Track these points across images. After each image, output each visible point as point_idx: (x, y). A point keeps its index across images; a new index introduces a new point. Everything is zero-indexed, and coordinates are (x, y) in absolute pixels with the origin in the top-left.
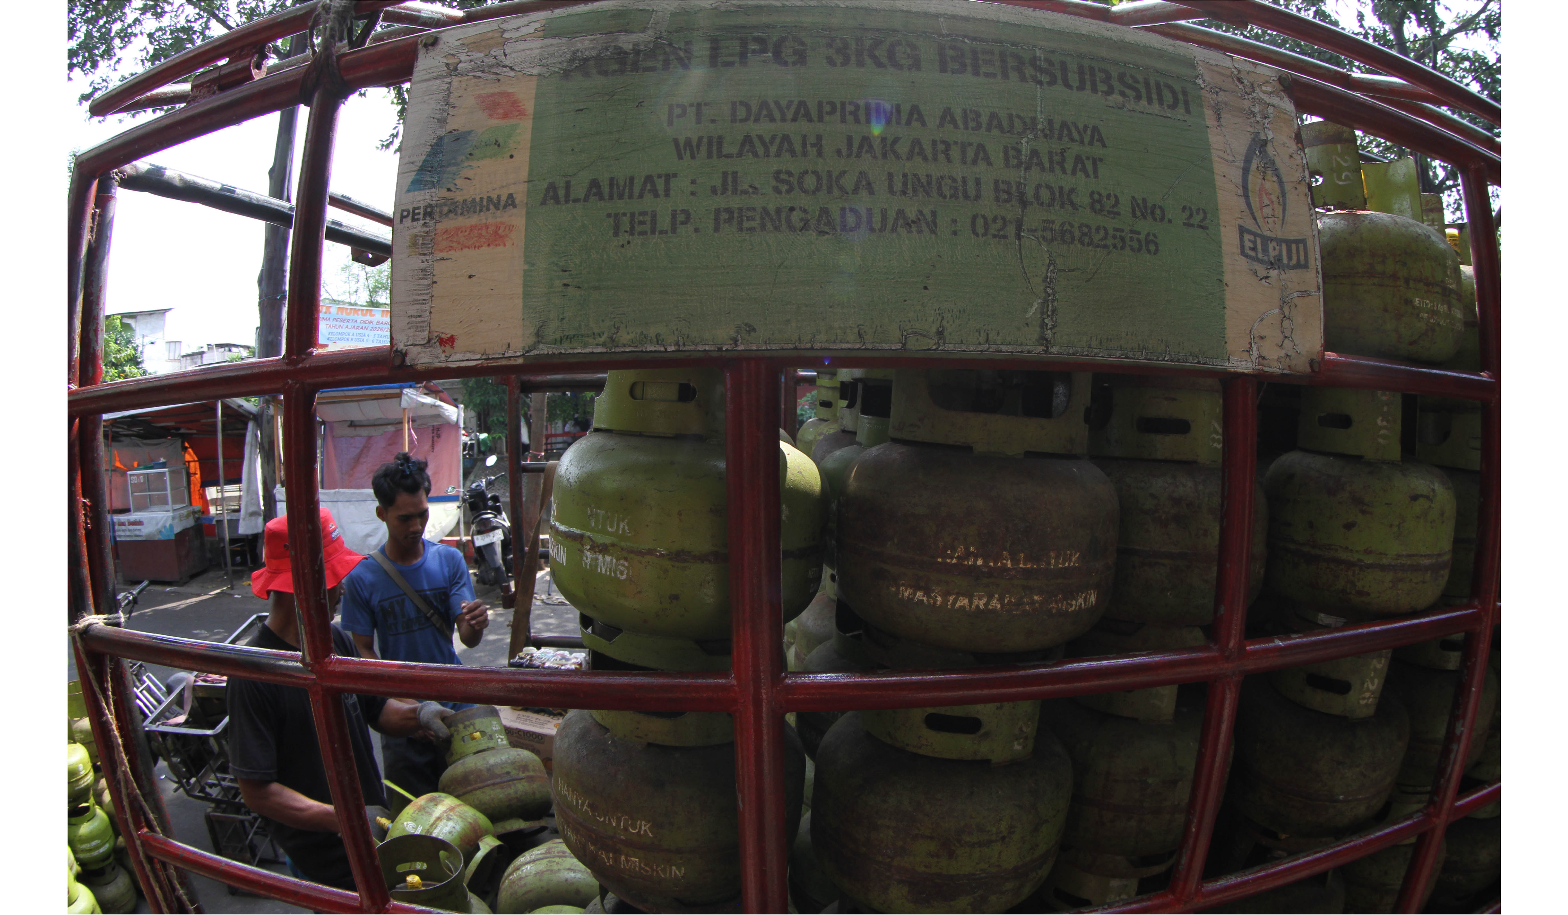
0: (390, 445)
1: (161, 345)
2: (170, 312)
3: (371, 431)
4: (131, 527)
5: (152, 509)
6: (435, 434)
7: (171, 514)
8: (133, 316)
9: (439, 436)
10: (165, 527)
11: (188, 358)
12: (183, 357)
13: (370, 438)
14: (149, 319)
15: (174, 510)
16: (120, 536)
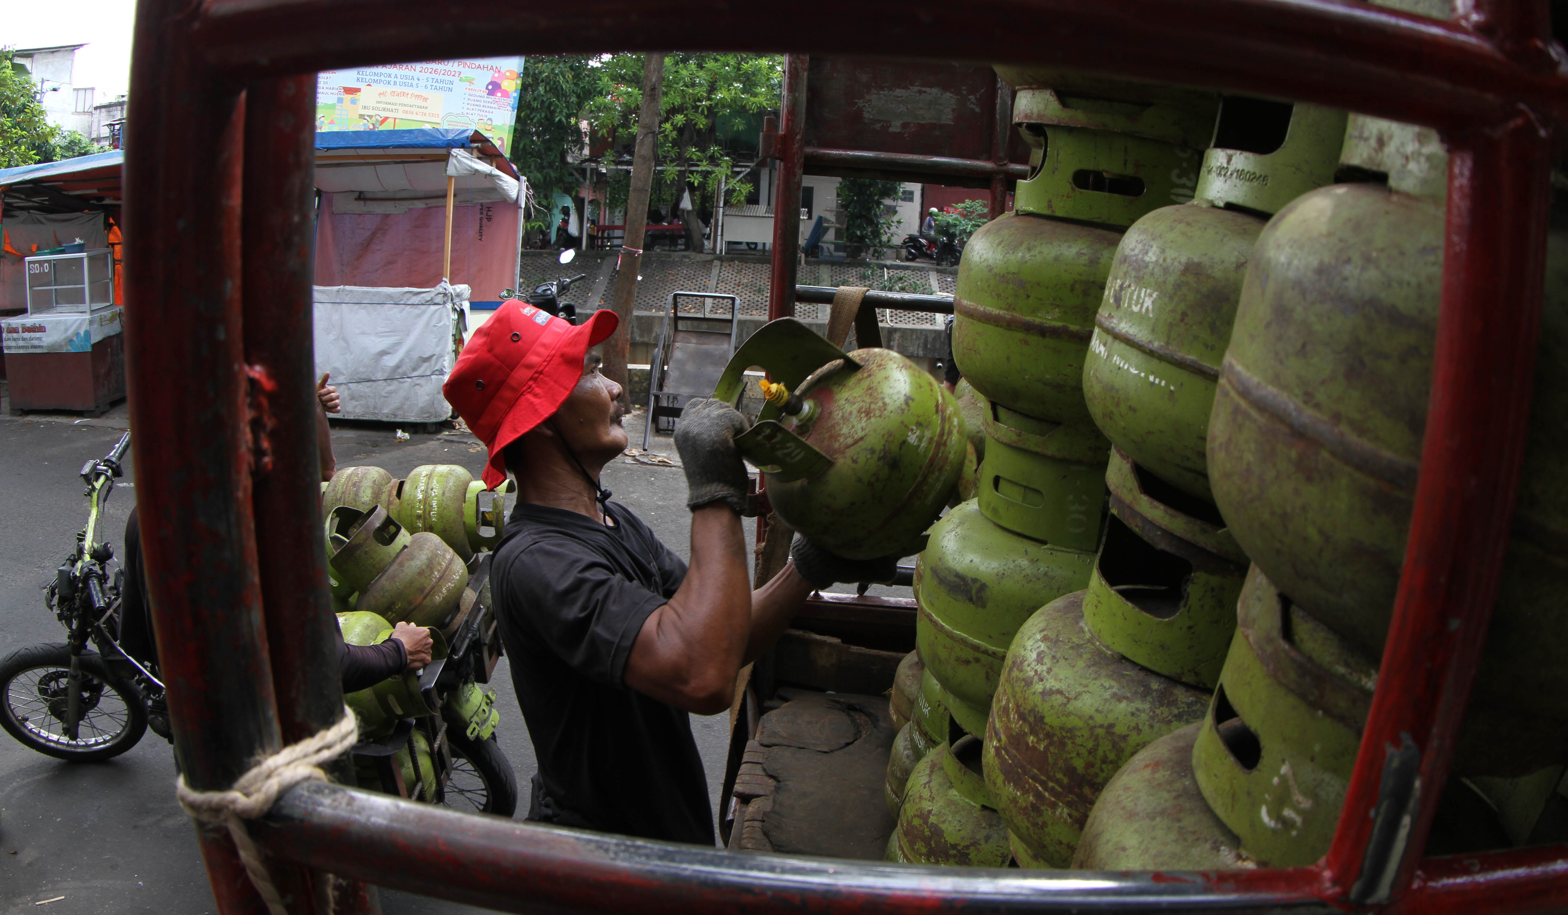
0: (416, 227)
1: (66, 92)
2: (81, 49)
3: (389, 208)
4: (27, 335)
5: (59, 309)
6: (484, 216)
7: (87, 316)
8: (28, 54)
9: (489, 219)
10: (78, 334)
11: (103, 110)
12: (96, 108)
13: (387, 216)
14: (51, 58)
15: (92, 311)
16: (9, 348)
